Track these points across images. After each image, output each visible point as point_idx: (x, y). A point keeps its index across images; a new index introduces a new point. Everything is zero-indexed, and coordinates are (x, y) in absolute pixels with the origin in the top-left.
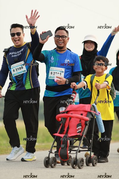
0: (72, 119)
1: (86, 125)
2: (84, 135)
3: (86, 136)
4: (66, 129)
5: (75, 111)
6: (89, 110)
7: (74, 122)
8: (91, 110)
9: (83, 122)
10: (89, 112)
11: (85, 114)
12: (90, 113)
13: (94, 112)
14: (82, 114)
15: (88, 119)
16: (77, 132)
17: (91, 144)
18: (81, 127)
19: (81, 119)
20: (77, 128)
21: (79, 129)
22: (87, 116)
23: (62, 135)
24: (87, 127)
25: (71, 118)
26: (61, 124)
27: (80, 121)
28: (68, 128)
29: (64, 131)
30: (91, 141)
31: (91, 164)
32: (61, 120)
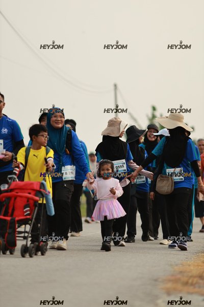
0: (18, 199)
1: (35, 206)
2: (34, 218)
3: (35, 219)
4: (10, 211)
5: (21, 189)
6: (38, 189)
7: (20, 203)
8: (40, 188)
9: (32, 202)
10: (38, 191)
11: (33, 193)
12: (40, 192)
13: (44, 191)
14: (30, 193)
15: (37, 198)
16: (25, 214)
17: (39, 229)
18: (28, 209)
19: (28, 199)
20: (25, 210)
21: (27, 211)
22: (36, 195)
23: (8, 218)
24: (37, 208)
25: (16, 197)
26: (4, 205)
27: (28, 201)
28: (13, 210)
29: (8, 212)
30: (39, 225)
31: (39, 253)
32: (5, 200)
